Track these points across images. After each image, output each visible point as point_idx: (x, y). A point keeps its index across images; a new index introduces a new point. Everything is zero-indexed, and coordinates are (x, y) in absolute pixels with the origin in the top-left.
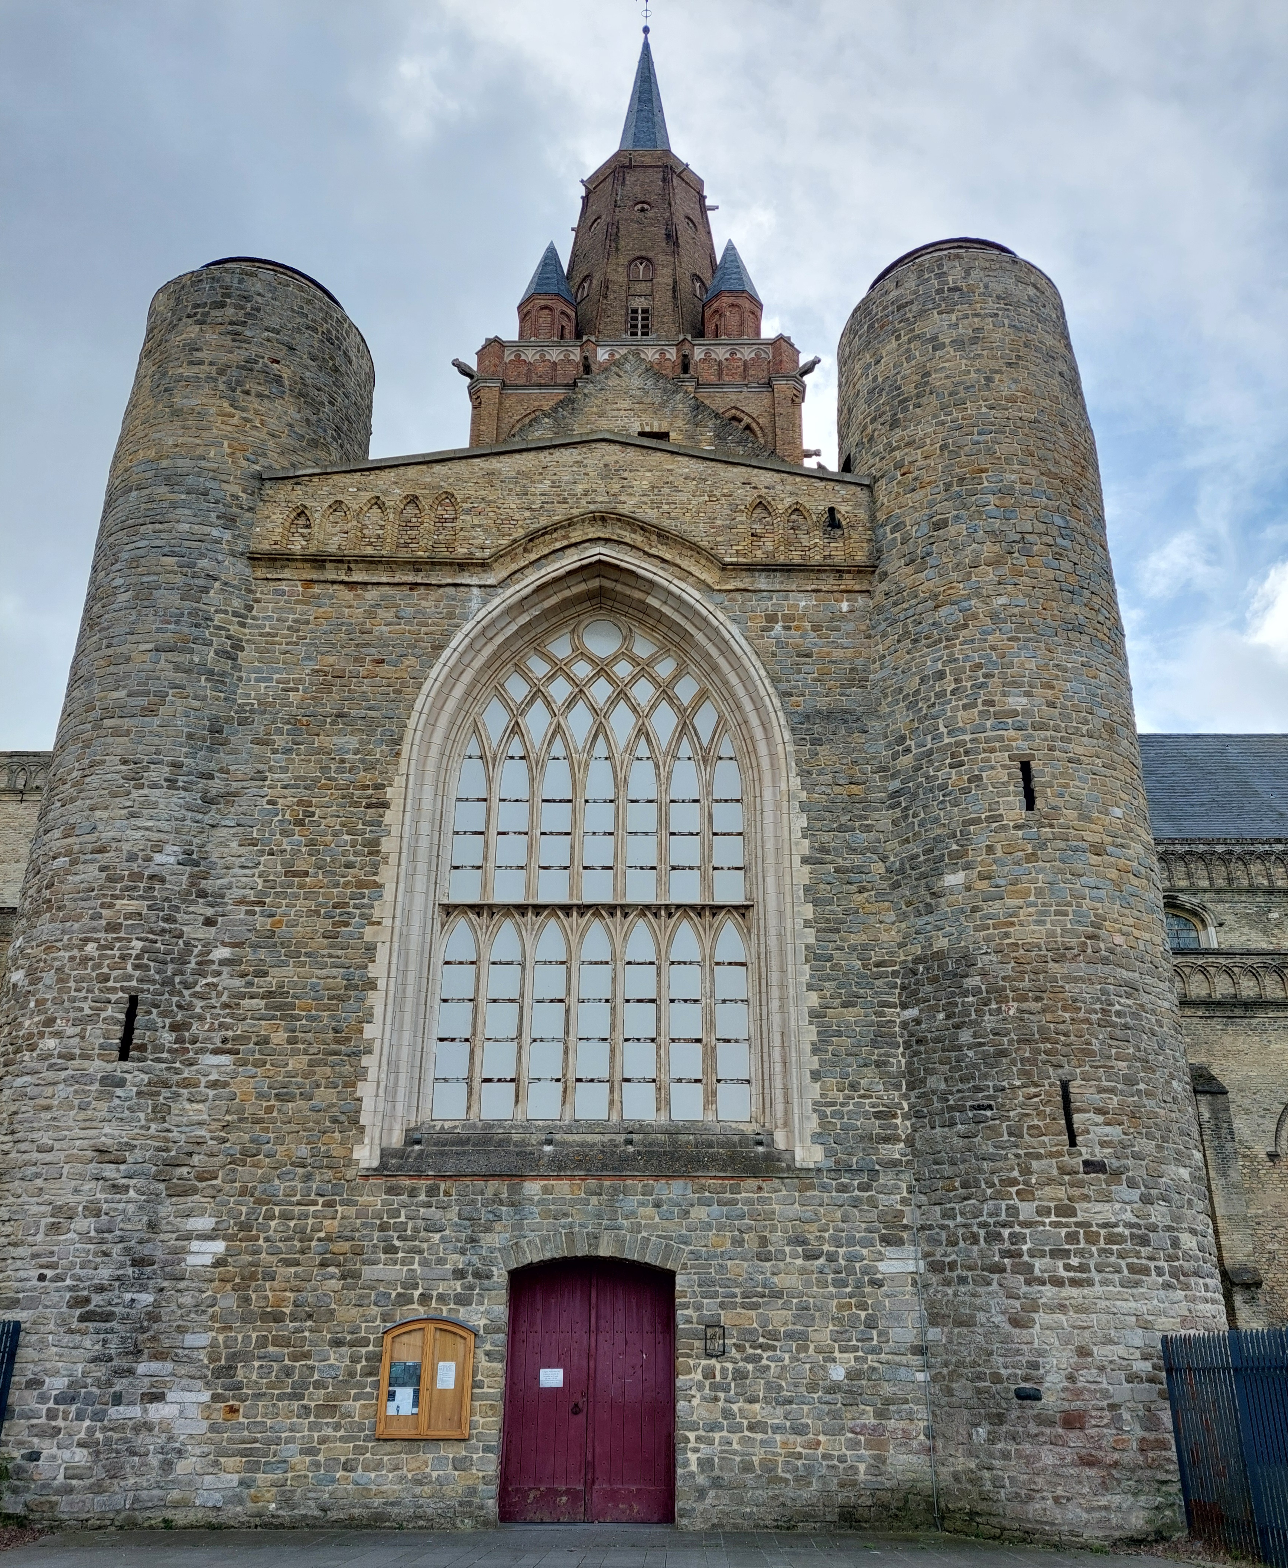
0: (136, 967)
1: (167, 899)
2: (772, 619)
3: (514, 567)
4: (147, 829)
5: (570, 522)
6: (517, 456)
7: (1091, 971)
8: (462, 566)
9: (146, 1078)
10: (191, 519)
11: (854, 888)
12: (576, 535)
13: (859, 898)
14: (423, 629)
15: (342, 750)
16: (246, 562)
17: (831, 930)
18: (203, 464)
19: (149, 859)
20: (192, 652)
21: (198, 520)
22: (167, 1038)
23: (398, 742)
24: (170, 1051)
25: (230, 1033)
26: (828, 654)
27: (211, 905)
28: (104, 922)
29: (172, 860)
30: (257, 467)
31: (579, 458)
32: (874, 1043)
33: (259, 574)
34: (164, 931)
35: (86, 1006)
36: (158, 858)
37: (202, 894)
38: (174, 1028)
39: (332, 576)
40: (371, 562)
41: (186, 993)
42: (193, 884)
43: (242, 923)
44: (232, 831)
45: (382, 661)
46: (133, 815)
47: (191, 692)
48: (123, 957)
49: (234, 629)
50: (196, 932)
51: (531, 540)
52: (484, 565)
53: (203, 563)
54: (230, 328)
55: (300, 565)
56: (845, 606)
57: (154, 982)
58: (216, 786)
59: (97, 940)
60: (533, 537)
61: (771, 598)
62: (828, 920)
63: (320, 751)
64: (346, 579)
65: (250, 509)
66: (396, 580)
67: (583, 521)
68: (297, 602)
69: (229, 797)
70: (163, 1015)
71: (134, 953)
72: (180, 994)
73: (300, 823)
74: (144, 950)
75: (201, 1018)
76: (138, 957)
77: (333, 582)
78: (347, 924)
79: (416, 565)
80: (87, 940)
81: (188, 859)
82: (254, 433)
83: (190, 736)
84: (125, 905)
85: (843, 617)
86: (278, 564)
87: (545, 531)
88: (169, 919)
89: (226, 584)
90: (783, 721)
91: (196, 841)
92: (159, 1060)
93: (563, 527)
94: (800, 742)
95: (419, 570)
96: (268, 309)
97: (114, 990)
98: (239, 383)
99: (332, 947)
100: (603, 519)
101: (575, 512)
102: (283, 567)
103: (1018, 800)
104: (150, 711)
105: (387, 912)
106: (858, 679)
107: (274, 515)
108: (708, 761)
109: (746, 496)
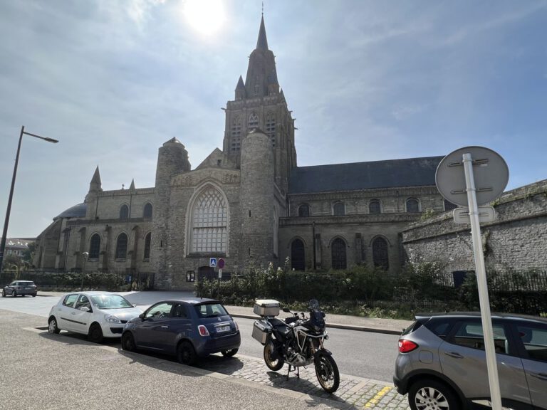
0: (162, 237)
1: (164, 230)
2: (228, 190)
3: (199, 185)
8: (193, 186)
9: (164, 249)
13: (235, 226)
14: (189, 194)
15: (181, 211)
18: (164, 176)
22: (165, 245)
23: (187, 209)
25: (171, 244)
26: (235, 195)
27: (169, 230)
28: (158, 233)
29: (164, 225)
30: (170, 175)
31: (206, 170)
33: (171, 189)
35: (157, 242)
38: (166, 243)
40: (183, 186)
42: (166, 228)
43: (172, 232)
44: (170, 221)
45: (185, 199)
48: (160, 236)
50: (167, 233)
52: (196, 185)
55: (176, 187)
56: (237, 188)
57: (164, 239)
58: (168, 216)
59: (158, 235)
61: (228, 187)
62: (232, 229)
63: (179, 211)
65: (170, 180)
66: (186, 188)
67: (207, 178)
68: (176, 192)
72: (166, 240)
74: (162, 235)
75: (168, 242)
77: (179, 189)
78: (182, 232)
81: (166, 225)
82: (170, 170)
83: (165, 210)
84: (160, 231)
85: (237, 190)
87: (202, 180)
88: (164, 232)
89: (168, 191)
91: (166, 223)
92: (165, 247)
93: (204, 180)
94: (230, 207)
95: (188, 187)
97: (160, 240)
99: (180, 234)
100: (209, 178)
102: (174, 188)
103: (249, 216)
104: (161, 208)
105: (186, 230)
106: (238, 198)
107: (173, 181)
108: (223, 208)
109: (226, 173)
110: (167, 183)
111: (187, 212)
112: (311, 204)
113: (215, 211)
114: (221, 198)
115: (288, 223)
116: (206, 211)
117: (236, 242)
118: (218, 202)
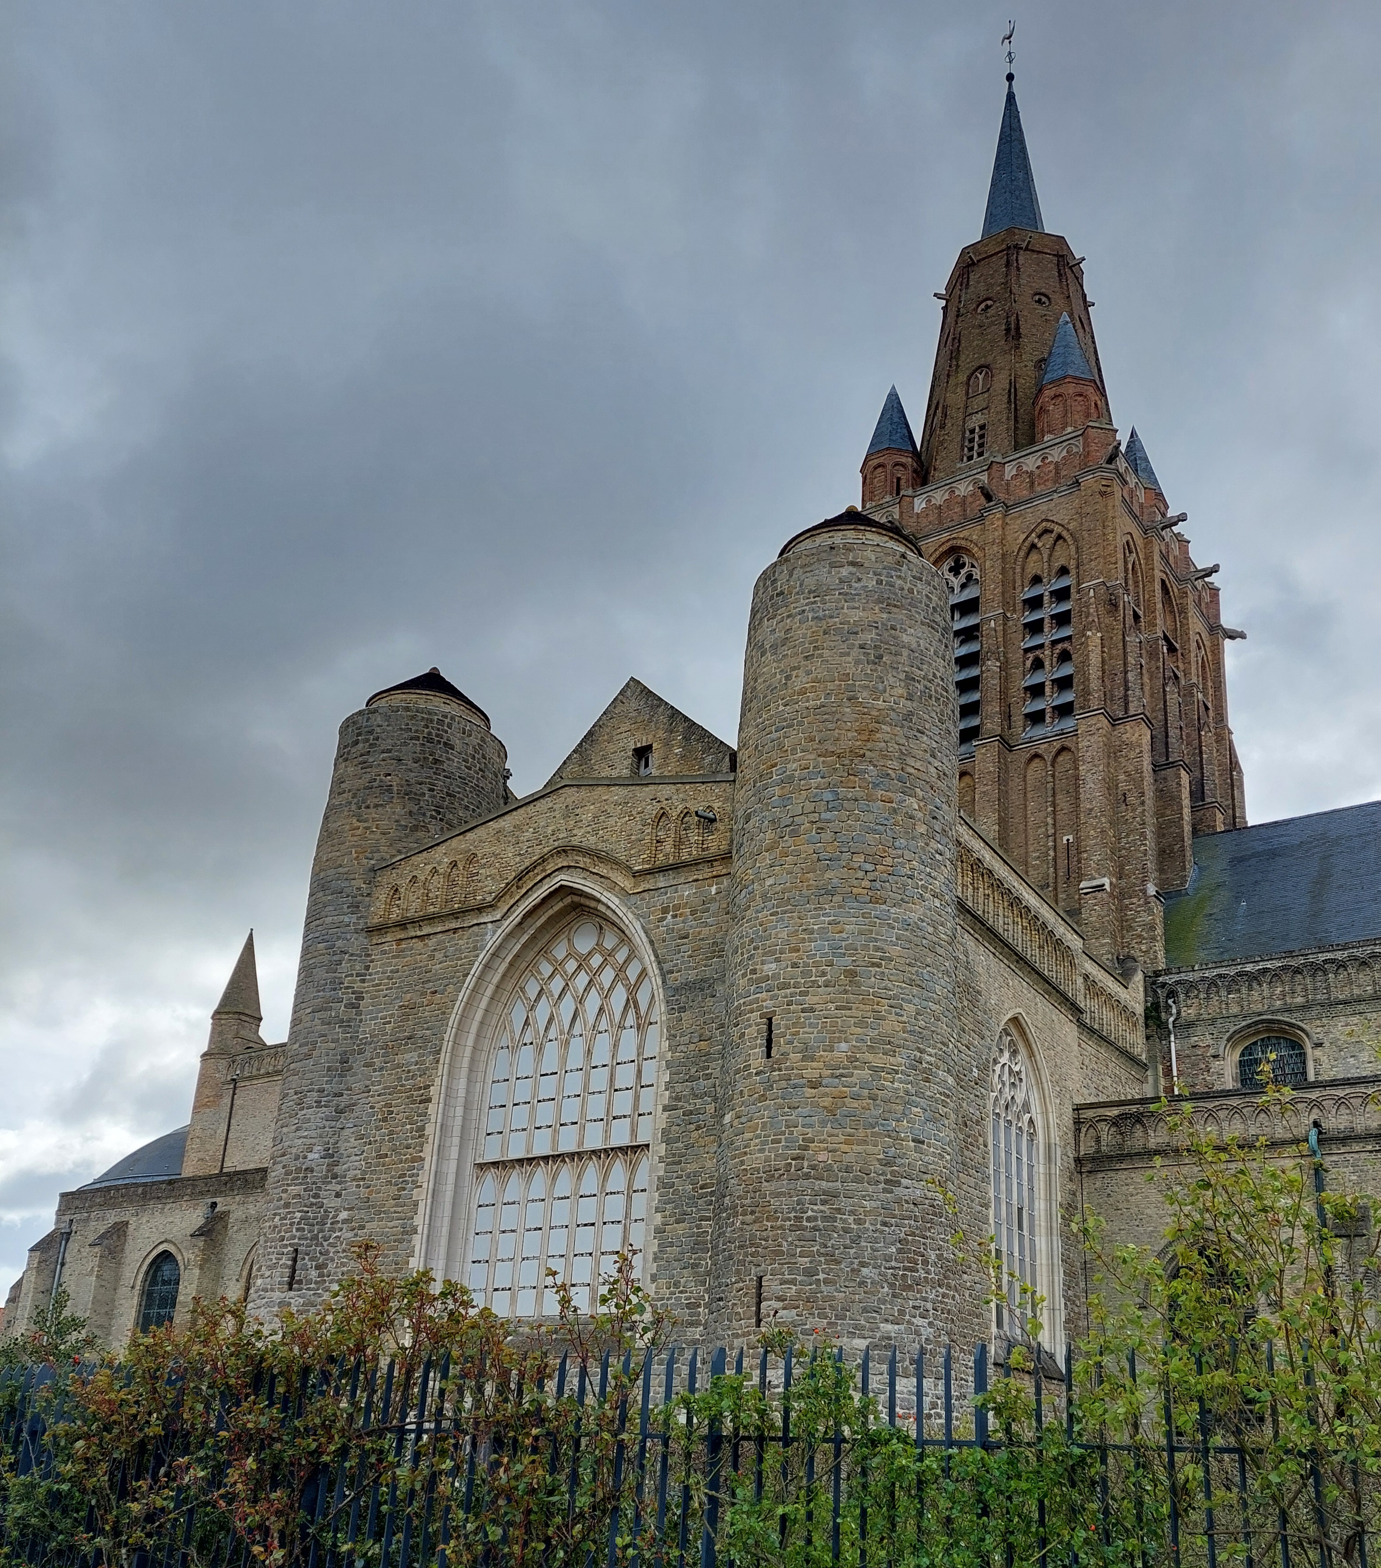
0: (298, 1230)
1: (315, 1183)
2: (665, 910)
3: (512, 902)
4: (305, 1137)
5: (543, 859)
6: (514, 813)
7: (792, 1186)
8: (480, 909)
9: (301, 1301)
10: (334, 913)
11: (693, 1127)
12: (550, 868)
13: (695, 1134)
14: (459, 963)
15: (409, 1064)
16: (365, 935)
17: (674, 1163)
18: (341, 870)
19: (305, 1157)
20: (331, 1009)
21: (336, 913)
22: (314, 1274)
23: (438, 1052)
24: (316, 1283)
25: (345, 1269)
26: (699, 933)
27: (339, 1183)
28: (282, 1202)
29: (317, 1156)
30: (373, 862)
31: (551, 805)
32: (693, 1251)
33: (374, 942)
34: (312, 1204)
35: (273, 1257)
36: (310, 1156)
37: (335, 1176)
38: (318, 1267)
39: (413, 934)
40: (431, 919)
41: (325, 1244)
42: (328, 1171)
43: (354, 1193)
44: (352, 1130)
45: (436, 992)
46: (297, 1130)
47: (330, 1038)
48: (292, 1224)
49: (357, 986)
50: (331, 1203)
51: (520, 879)
52: (492, 906)
53: (339, 943)
54: (361, 759)
55: (394, 929)
56: (714, 890)
57: (306, 1239)
58: (344, 1101)
59: (279, 1214)
60: (520, 877)
61: (666, 893)
62: (674, 1155)
63: (399, 1066)
64: (419, 933)
65: (368, 895)
66: (447, 928)
67: (552, 856)
68: (394, 957)
69: (351, 1106)
70: (311, 1260)
71: (296, 1220)
72: (322, 1245)
73: (385, 1120)
74: (301, 1219)
75: (333, 1260)
76: (299, 1223)
77: (412, 938)
78: (404, 1189)
79: (455, 915)
80: (275, 1214)
81: (327, 1155)
82: (372, 836)
83: (329, 1069)
84: (293, 1189)
85: (713, 900)
86: (383, 931)
87: (528, 871)
88: (316, 1196)
89: (352, 955)
90: (662, 997)
91: (332, 1141)
92: (308, 1289)
93: (539, 864)
94: (671, 1011)
95: (457, 918)
96: (383, 736)
97: (286, 1246)
98: (364, 802)
99: (396, 1206)
100: (564, 851)
101: (546, 850)
102: (386, 933)
103: (761, 1051)
104: (308, 1056)
105: (425, 1178)
106: (717, 950)
107: (382, 895)
108: (641, 1027)
109: (653, 810)
110: (355, 907)
111: (443, 1069)
112: (1315, 1029)
113: (602, 1053)
114: (632, 973)
115: (1138, 1139)
116: (550, 1062)
117: (698, 1246)
118: (619, 996)
